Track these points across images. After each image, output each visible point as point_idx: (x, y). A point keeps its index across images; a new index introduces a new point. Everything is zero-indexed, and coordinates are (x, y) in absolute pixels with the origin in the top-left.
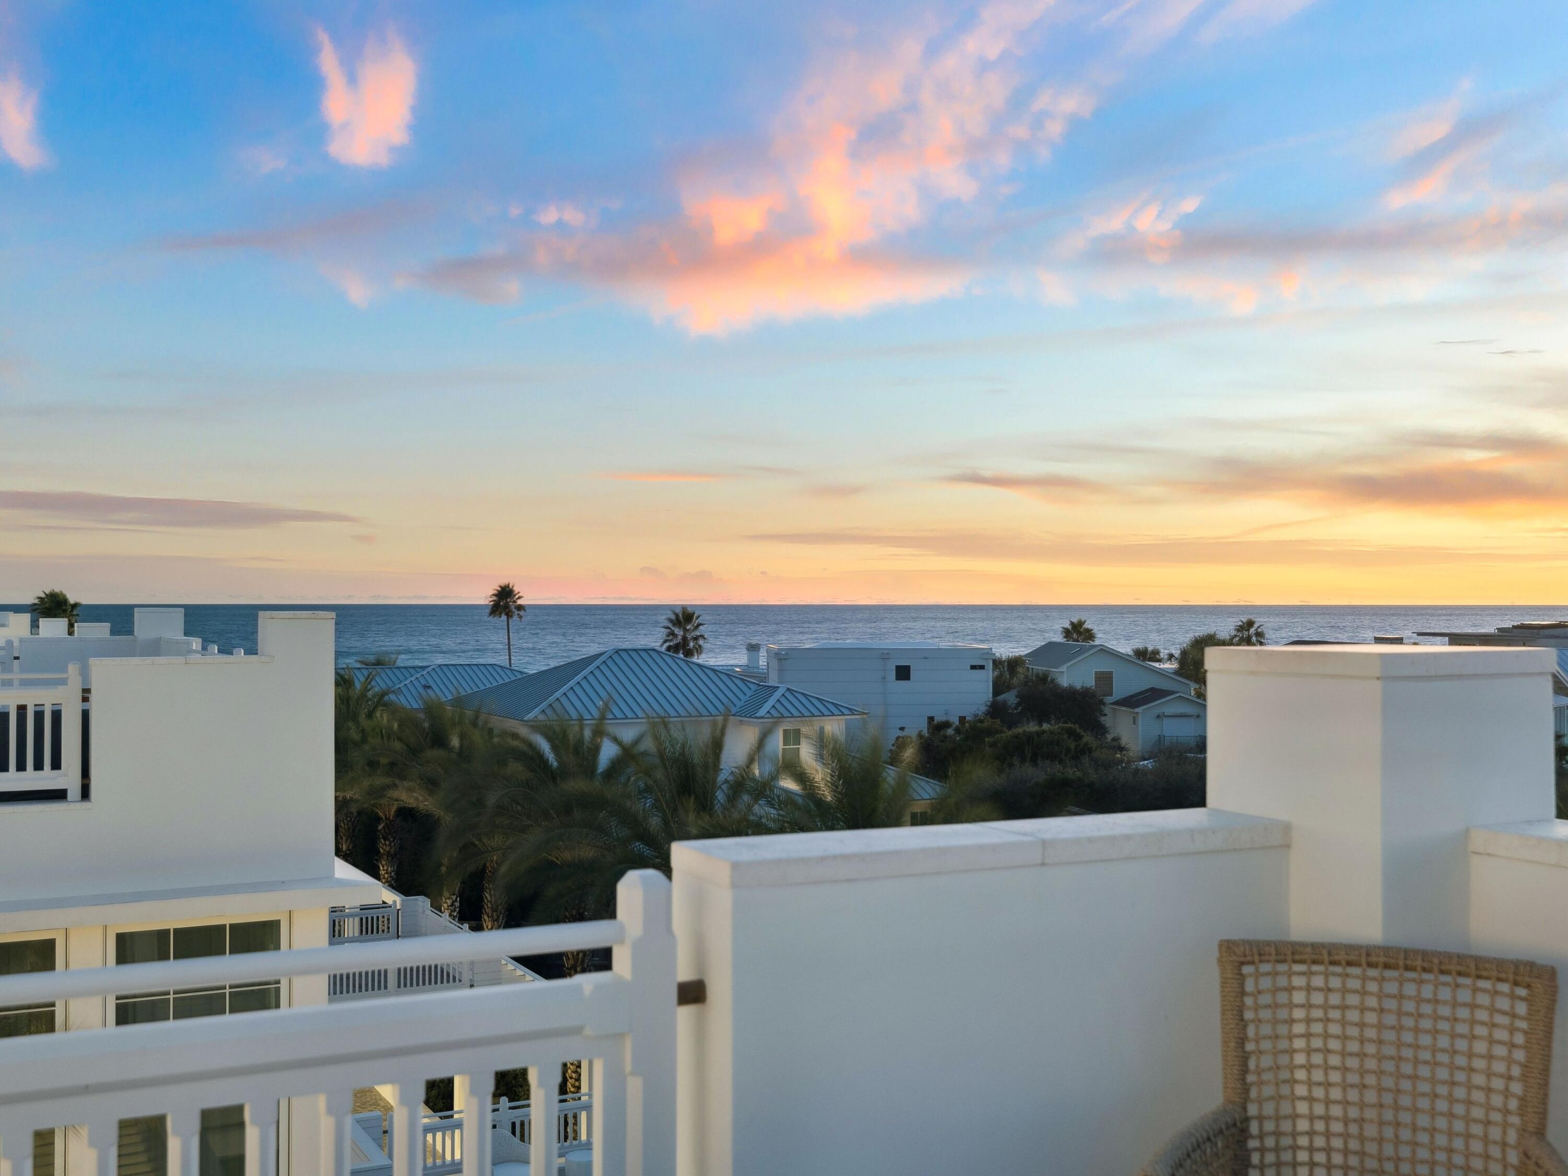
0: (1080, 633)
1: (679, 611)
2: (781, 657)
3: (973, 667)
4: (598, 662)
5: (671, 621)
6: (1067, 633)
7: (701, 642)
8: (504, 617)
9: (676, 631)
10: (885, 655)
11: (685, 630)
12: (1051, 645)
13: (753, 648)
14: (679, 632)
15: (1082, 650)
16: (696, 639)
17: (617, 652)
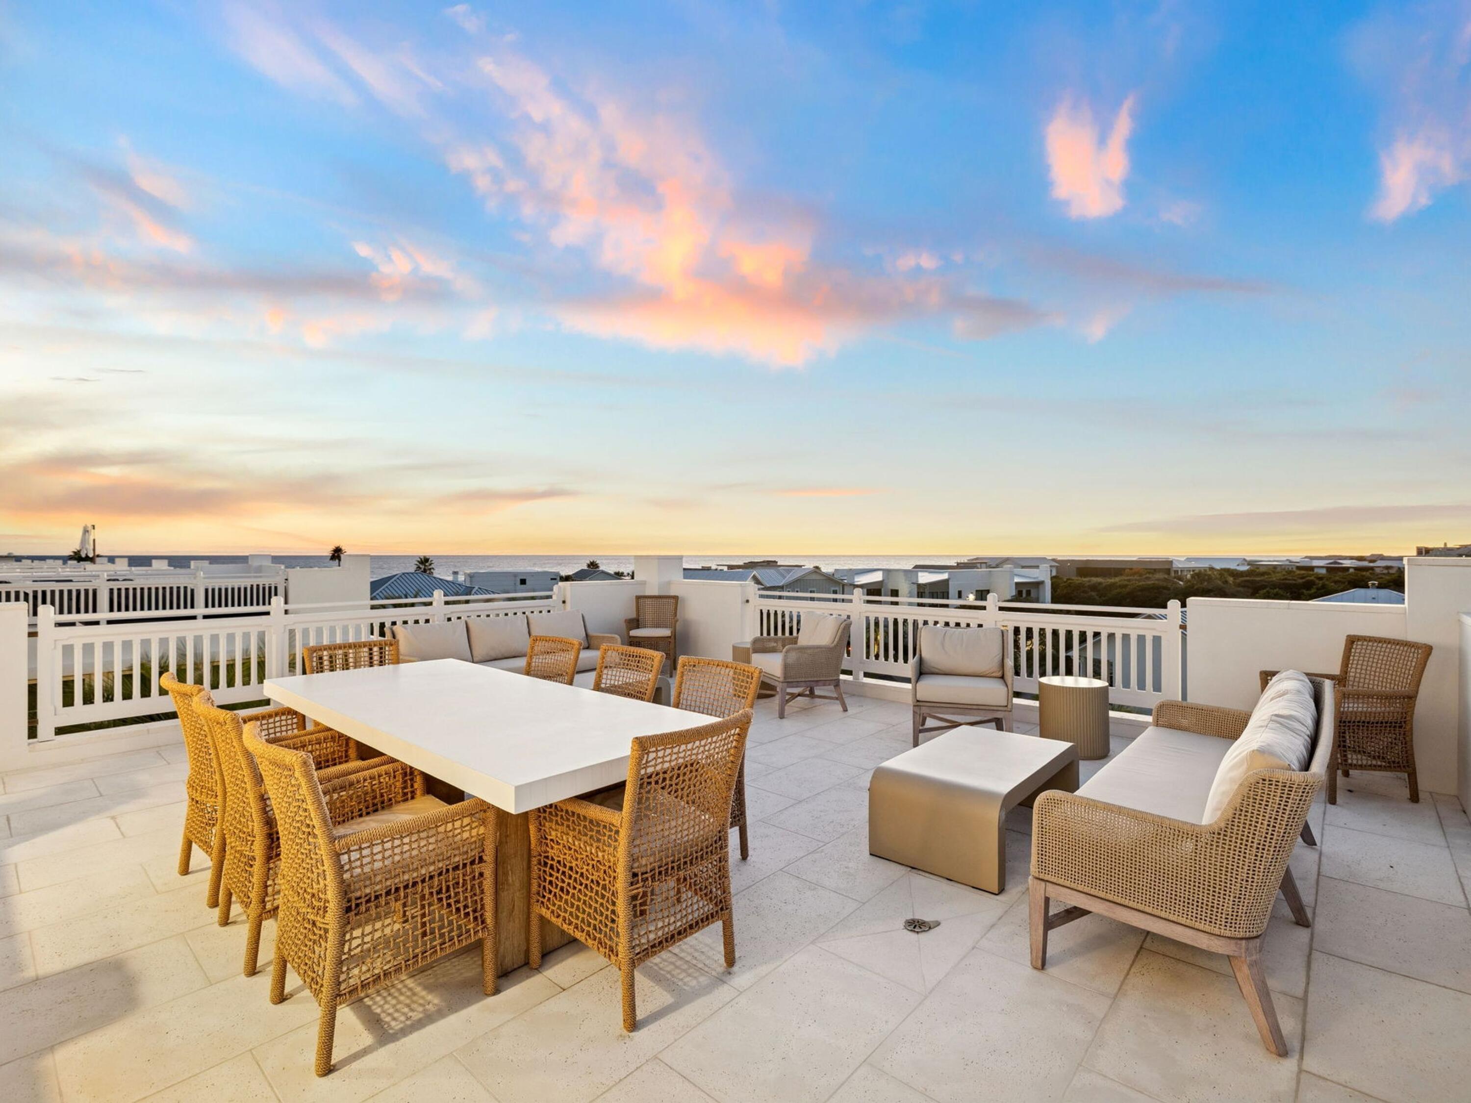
0: (593, 566)
1: (422, 557)
2: (471, 576)
3: (552, 579)
4: (395, 578)
5: (418, 562)
6: (589, 566)
7: (432, 570)
8: (337, 561)
9: (421, 566)
10: (515, 575)
11: (425, 566)
12: (582, 570)
13: (455, 573)
14: (422, 567)
15: (595, 572)
16: (430, 569)
17: (403, 574)
